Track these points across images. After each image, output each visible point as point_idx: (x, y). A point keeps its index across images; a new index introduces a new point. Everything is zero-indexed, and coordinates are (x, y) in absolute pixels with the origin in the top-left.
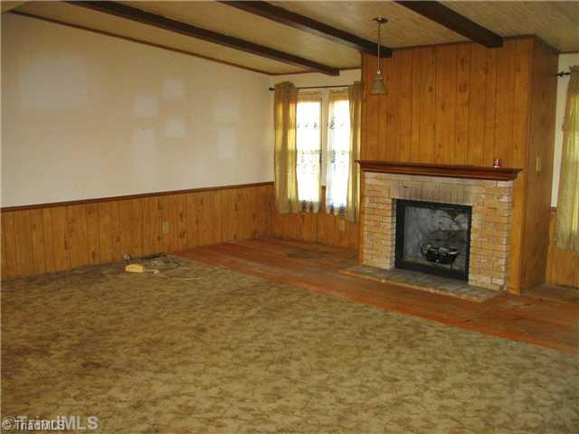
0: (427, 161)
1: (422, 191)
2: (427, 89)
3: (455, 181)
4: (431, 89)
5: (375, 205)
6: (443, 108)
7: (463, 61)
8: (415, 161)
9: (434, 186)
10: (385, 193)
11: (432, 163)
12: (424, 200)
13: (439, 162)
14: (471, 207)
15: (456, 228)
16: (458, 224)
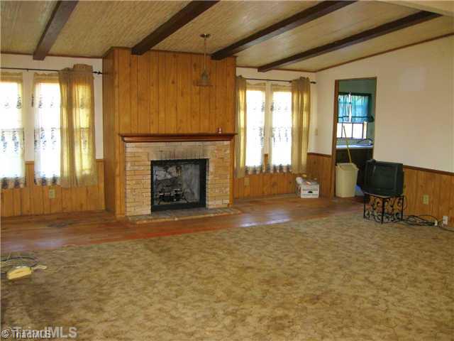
0: (172, 132)
1: (174, 153)
2: (171, 81)
3: (198, 143)
4: (173, 82)
5: (136, 168)
6: (182, 95)
7: (195, 65)
8: (163, 132)
9: (183, 149)
10: (144, 157)
11: (175, 133)
12: (176, 159)
13: (181, 132)
14: (208, 159)
15: (169, 177)
16: (170, 173)
